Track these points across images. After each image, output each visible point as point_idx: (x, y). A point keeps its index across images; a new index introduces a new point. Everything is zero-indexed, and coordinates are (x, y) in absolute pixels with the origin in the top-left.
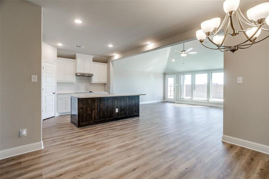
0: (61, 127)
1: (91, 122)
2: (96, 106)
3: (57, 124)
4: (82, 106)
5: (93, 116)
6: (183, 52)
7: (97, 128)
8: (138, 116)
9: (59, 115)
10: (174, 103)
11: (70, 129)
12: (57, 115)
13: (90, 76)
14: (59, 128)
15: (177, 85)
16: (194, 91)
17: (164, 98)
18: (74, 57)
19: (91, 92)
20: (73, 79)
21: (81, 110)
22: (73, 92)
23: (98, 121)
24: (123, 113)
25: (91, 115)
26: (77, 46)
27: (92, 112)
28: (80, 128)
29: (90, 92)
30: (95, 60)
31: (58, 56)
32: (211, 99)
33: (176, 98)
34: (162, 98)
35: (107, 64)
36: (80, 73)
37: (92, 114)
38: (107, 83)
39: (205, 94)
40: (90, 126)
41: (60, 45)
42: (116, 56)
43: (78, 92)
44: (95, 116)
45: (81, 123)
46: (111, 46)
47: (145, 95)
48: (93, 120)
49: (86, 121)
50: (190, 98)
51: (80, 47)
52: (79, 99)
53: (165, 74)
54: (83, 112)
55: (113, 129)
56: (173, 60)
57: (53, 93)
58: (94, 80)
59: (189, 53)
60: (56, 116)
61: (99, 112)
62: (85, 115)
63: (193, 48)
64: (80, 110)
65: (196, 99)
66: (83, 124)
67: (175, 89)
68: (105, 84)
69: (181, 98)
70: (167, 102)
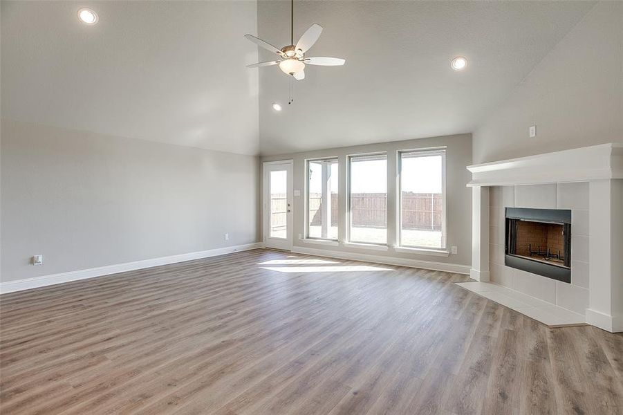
15: (297, 193)
16: (347, 214)
17: (259, 235)
32: (398, 243)
33: (295, 237)
34: (253, 237)
56: (277, 108)
67: (291, 208)
69: (308, 238)
70: (269, 250)
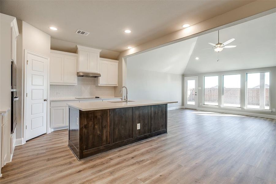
0: (52, 157)
1: (101, 147)
2: (109, 121)
3: (47, 149)
4: (86, 123)
5: (104, 138)
6: (219, 45)
7: (111, 159)
8: (165, 132)
9: (53, 130)
10: (195, 110)
11: (66, 164)
12: (50, 131)
13: (96, 77)
14: (48, 160)
15: (200, 88)
16: (222, 96)
17: (183, 104)
18: (74, 51)
19: (98, 98)
20: (74, 80)
21: (84, 130)
22: (73, 98)
23: (111, 145)
24: (147, 129)
25: (100, 137)
26: (79, 32)
27: (102, 131)
28: (83, 161)
29: (96, 98)
30: (102, 56)
31: (52, 48)
32: (246, 106)
33: (199, 104)
34: (181, 104)
35: (118, 61)
36: (83, 73)
37: (102, 134)
38: (117, 86)
39: (238, 100)
40: (99, 155)
41: (53, 29)
42: (132, 50)
43: (81, 97)
44: (107, 137)
45: (85, 152)
46: (128, 31)
47: (177, 102)
48: (105, 143)
49: (93, 146)
50: (217, 104)
51: (83, 33)
52: (81, 113)
53: (183, 76)
54: (88, 132)
55: (139, 163)
56: (197, 58)
57: (45, 100)
58: (102, 81)
59: (226, 47)
60: (47, 133)
61: (114, 130)
62: (91, 137)
63: (235, 39)
64: (82, 130)
65: (225, 105)
66: (88, 152)
67: (197, 94)
68: (115, 88)
69: (204, 105)
70: (186, 109)
